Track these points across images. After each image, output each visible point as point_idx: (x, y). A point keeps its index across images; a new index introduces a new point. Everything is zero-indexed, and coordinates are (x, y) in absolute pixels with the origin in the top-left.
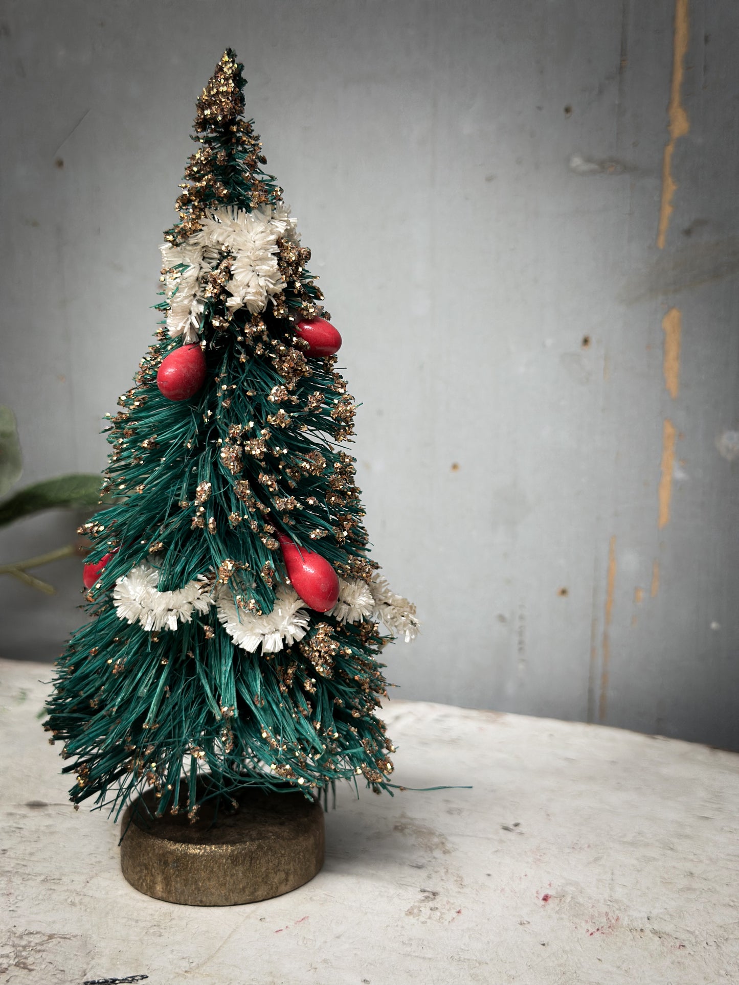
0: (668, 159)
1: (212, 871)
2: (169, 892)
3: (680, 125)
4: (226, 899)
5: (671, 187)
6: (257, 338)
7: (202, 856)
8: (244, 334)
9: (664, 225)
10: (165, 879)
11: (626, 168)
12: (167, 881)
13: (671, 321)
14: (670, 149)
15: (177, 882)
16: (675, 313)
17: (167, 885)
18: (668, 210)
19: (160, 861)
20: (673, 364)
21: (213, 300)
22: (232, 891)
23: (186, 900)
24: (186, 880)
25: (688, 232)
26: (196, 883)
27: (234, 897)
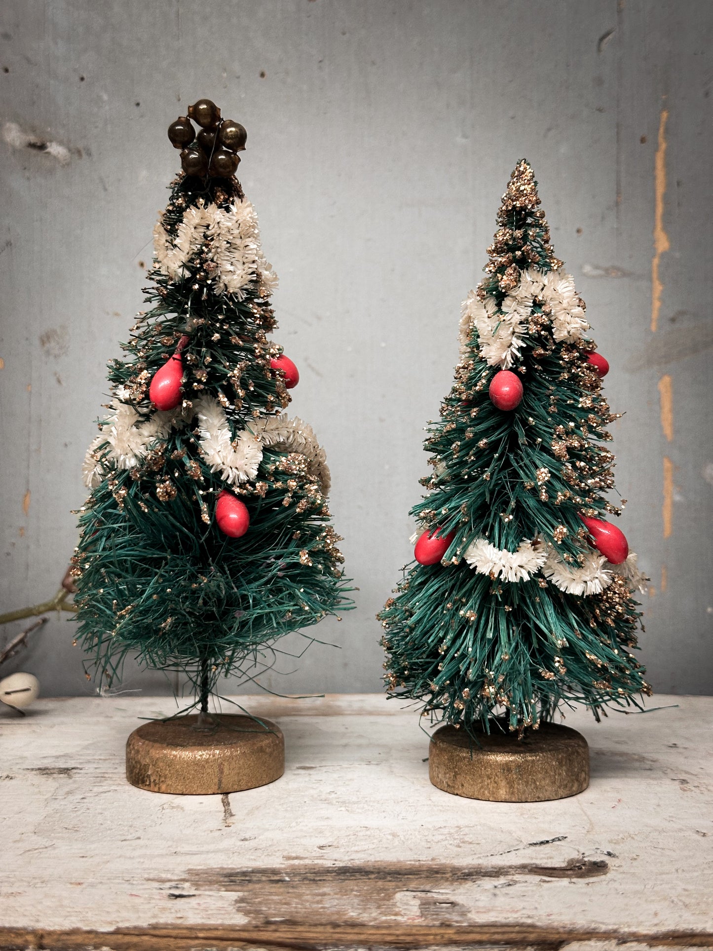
0: (655, 269)
1: (546, 772)
2: (513, 793)
3: (663, 244)
4: (556, 794)
5: (658, 288)
6: (572, 363)
7: (538, 761)
8: (563, 359)
9: (655, 315)
10: (508, 783)
11: (625, 274)
12: (510, 784)
13: (664, 385)
14: (656, 261)
15: (519, 784)
16: (667, 379)
17: (510, 788)
18: (657, 304)
19: (504, 770)
20: (667, 417)
21: (537, 335)
22: (559, 787)
23: (526, 798)
24: (527, 782)
25: (673, 320)
26: (535, 783)
27: (561, 792)
